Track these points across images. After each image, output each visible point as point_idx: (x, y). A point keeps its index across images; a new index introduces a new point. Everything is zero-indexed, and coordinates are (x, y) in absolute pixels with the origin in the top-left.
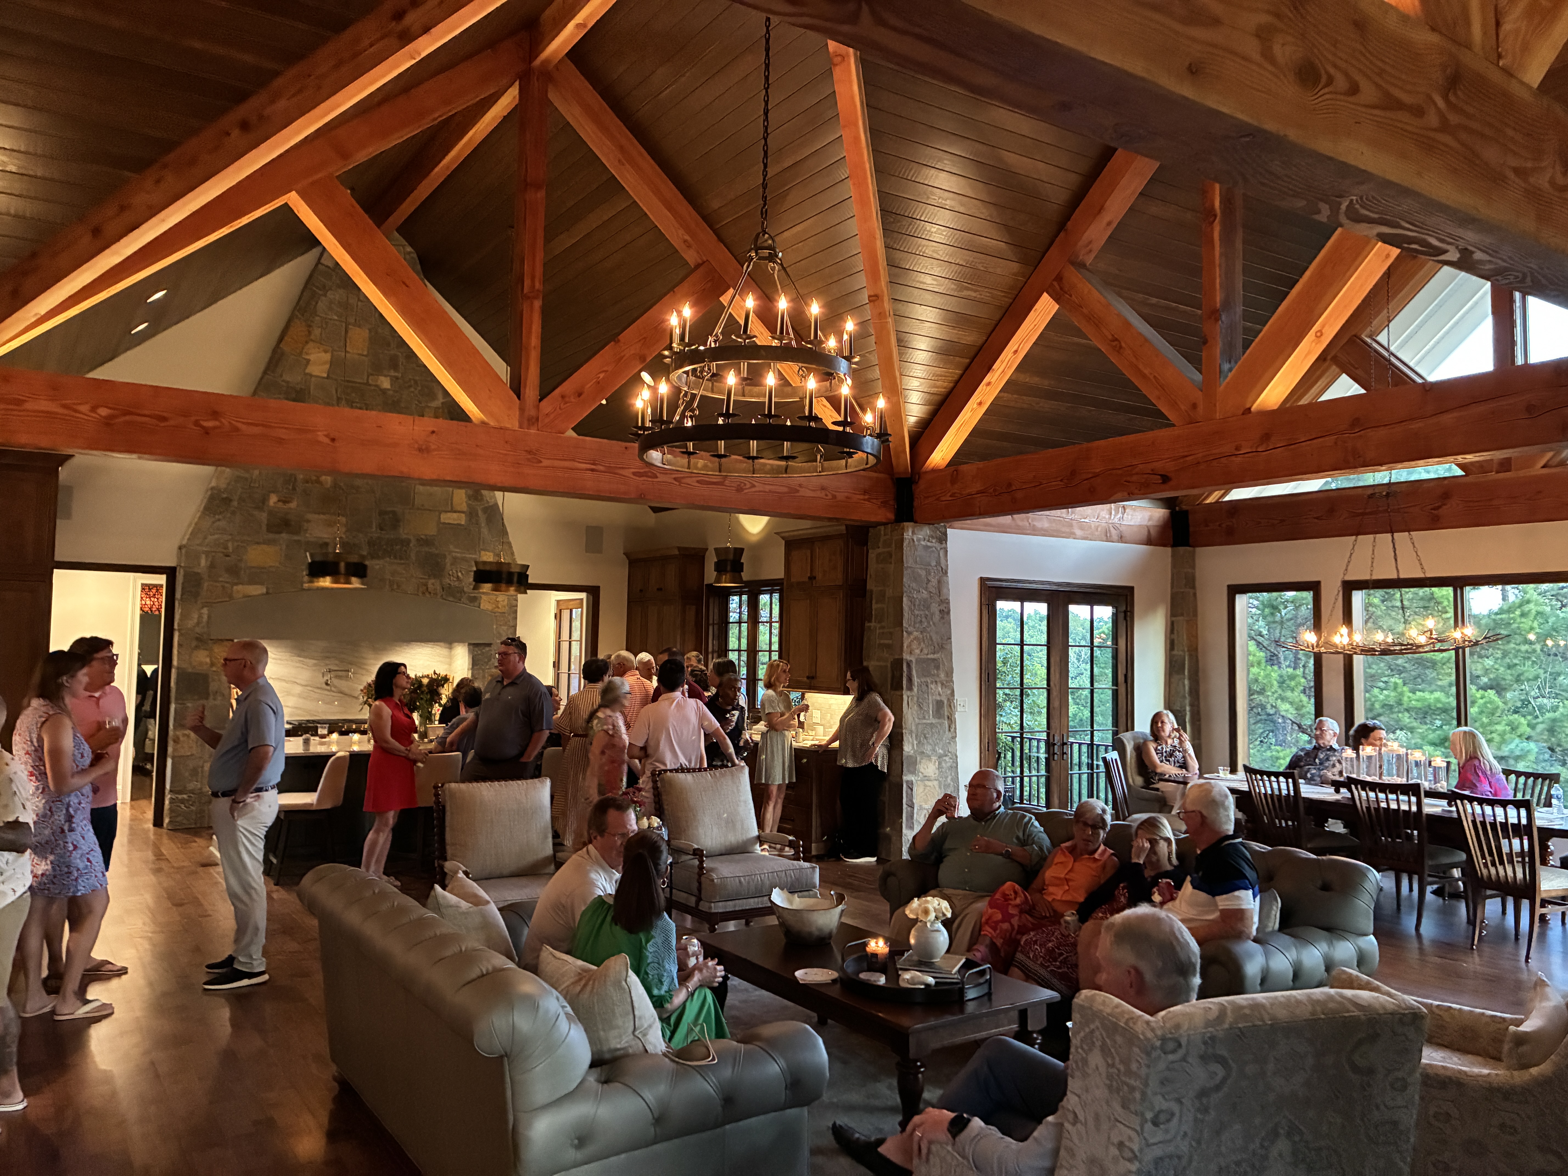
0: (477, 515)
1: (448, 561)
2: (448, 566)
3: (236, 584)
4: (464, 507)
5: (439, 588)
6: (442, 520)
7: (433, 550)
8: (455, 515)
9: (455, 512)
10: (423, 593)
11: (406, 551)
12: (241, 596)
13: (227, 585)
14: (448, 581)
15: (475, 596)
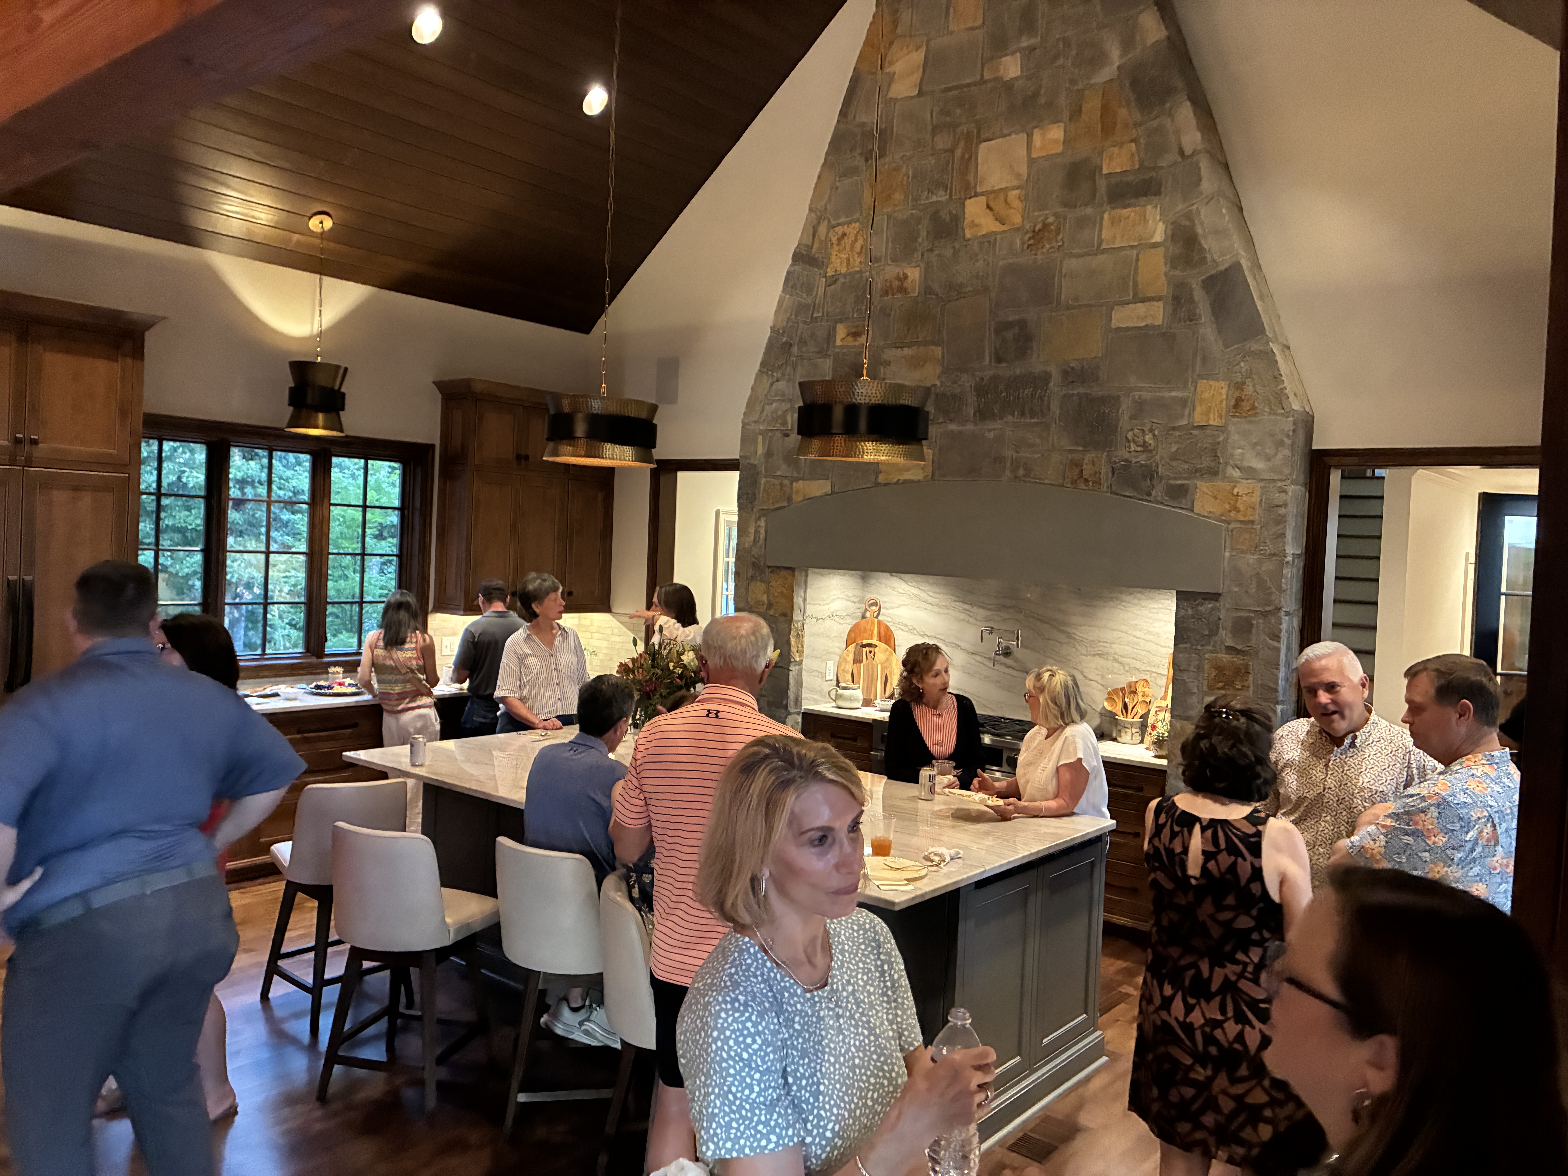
0: (1191, 300)
1: (1126, 407)
2: (1124, 421)
3: (797, 480)
4: (1162, 287)
5: (1105, 470)
6: (1115, 324)
7: (1097, 392)
8: (1141, 308)
9: (1143, 301)
10: (1074, 482)
11: (1041, 398)
12: (801, 498)
13: (786, 482)
14: (1123, 453)
15: (1183, 485)
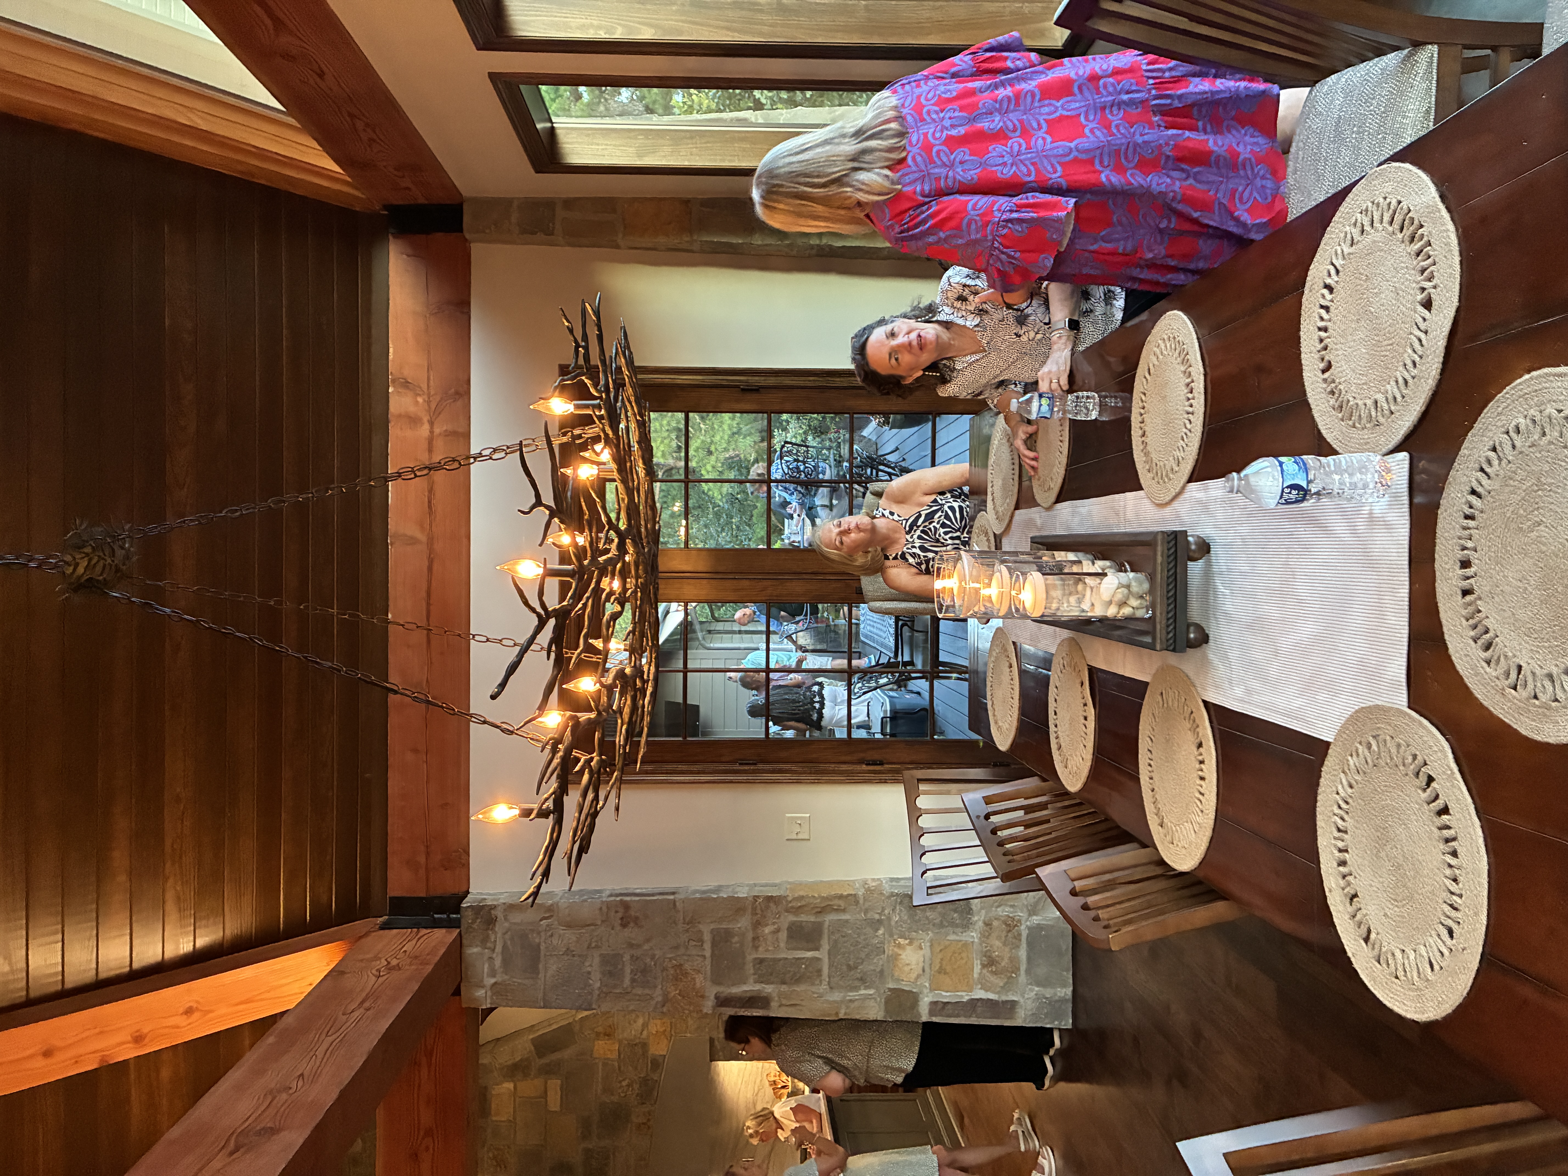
0: (549, 1064)
1: (606, 1098)
5: (642, 1109)
7: (595, 1118)
8: (550, 1094)
10: (649, 1128)
14: (633, 1098)
15: (651, 1062)
